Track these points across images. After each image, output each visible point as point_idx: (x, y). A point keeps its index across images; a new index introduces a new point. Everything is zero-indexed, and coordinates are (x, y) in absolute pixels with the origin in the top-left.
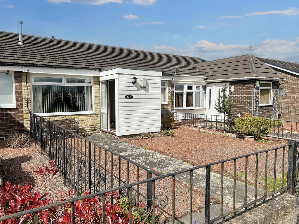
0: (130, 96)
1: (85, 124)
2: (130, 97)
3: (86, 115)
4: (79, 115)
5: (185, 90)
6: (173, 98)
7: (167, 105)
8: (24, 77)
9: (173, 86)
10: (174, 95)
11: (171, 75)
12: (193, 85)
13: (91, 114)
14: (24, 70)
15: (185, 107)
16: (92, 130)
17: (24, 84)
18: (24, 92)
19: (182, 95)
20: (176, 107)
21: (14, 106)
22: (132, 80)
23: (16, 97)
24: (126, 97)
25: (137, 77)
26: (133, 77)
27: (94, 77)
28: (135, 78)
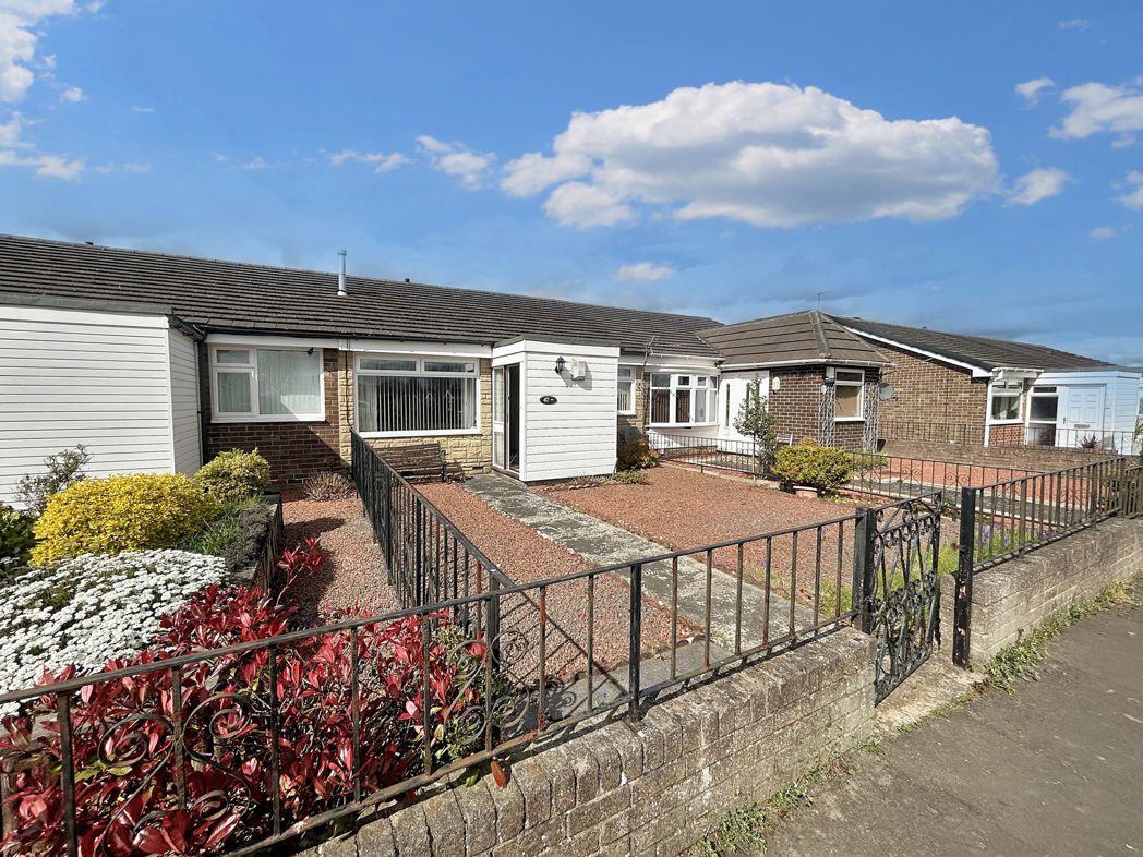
0: (550, 398)
1: (461, 455)
2: (551, 400)
3: (463, 436)
4: (448, 436)
5: (674, 386)
6: (648, 403)
7: (635, 416)
8: (341, 361)
9: (646, 377)
10: (648, 396)
11: (642, 354)
12: (690, 376)
13: (473, 435)
14: (342, 346)
15: (672, 423)
16: (475, 468)
17: (341, 374)
18: (341, 390)
19: (666, 395)
20: (653, 421)
21: (321, 417)
22: (555, 365)
23: (326, 399)
24: (542, 400)
25: (565, 358)
26: (556, 358)
27: (480, 358)
28: (561, 361)
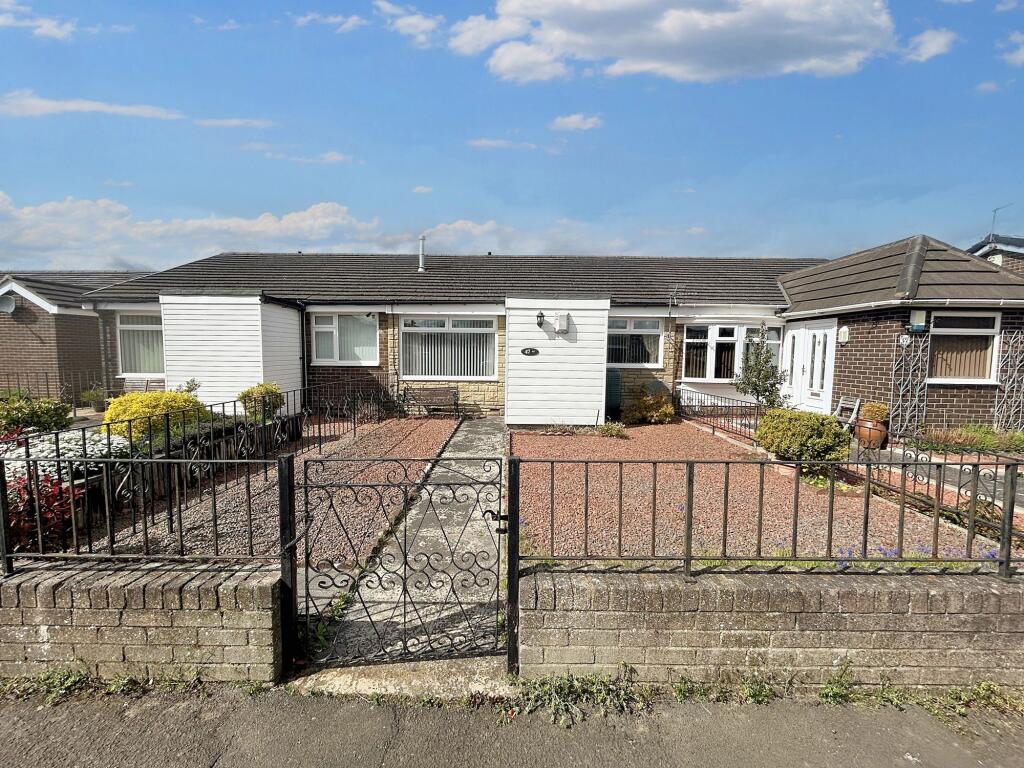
0: (531, 350)
1: (479, 398)
2: (533, 352)
3: (482, 382)
4: (470, 382)
5: (713, 338)
6: (680, 356)
7: (662, 370)
8: (390, 321)
9: (679, 328)
10: (681, 350)
12: (736, 327)
13: (490, 382)
14: (388, 310)
15: (710, 376)
16: (492, 410)
18: (390, 344)
21: (376, 363)
23: (380, 350)
24: (523, 352)
25: (545, 313)
26: (537, 313)
27: (499, 316)
28: (541, 316)
